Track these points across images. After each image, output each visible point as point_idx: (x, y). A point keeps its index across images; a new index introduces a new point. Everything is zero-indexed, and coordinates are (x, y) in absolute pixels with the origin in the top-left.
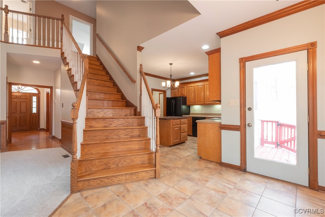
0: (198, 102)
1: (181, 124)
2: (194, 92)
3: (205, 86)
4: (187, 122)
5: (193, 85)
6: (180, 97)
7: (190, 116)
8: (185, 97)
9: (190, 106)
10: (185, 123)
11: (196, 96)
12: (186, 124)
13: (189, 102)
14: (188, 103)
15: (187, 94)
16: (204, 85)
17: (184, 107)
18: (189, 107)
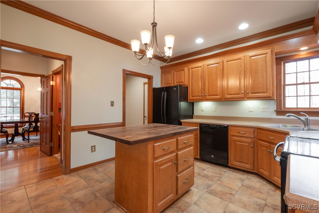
0: (209, 95)
1: (178, 150)
2: (203, 78)
3: (225, 63)
4: (192, 141)
5: (200, 64)
6: (176, 87)
7: (194, 120)
8: (185, 87)
9: (193, 103)
10: (188, 144)
11: (207, 84)
12: (190, 146)
13: (192, 96)
14: (190, 97)
15: (189, 80)
16: (223, 62)
17: (183, 105)
18: (192, 105)
